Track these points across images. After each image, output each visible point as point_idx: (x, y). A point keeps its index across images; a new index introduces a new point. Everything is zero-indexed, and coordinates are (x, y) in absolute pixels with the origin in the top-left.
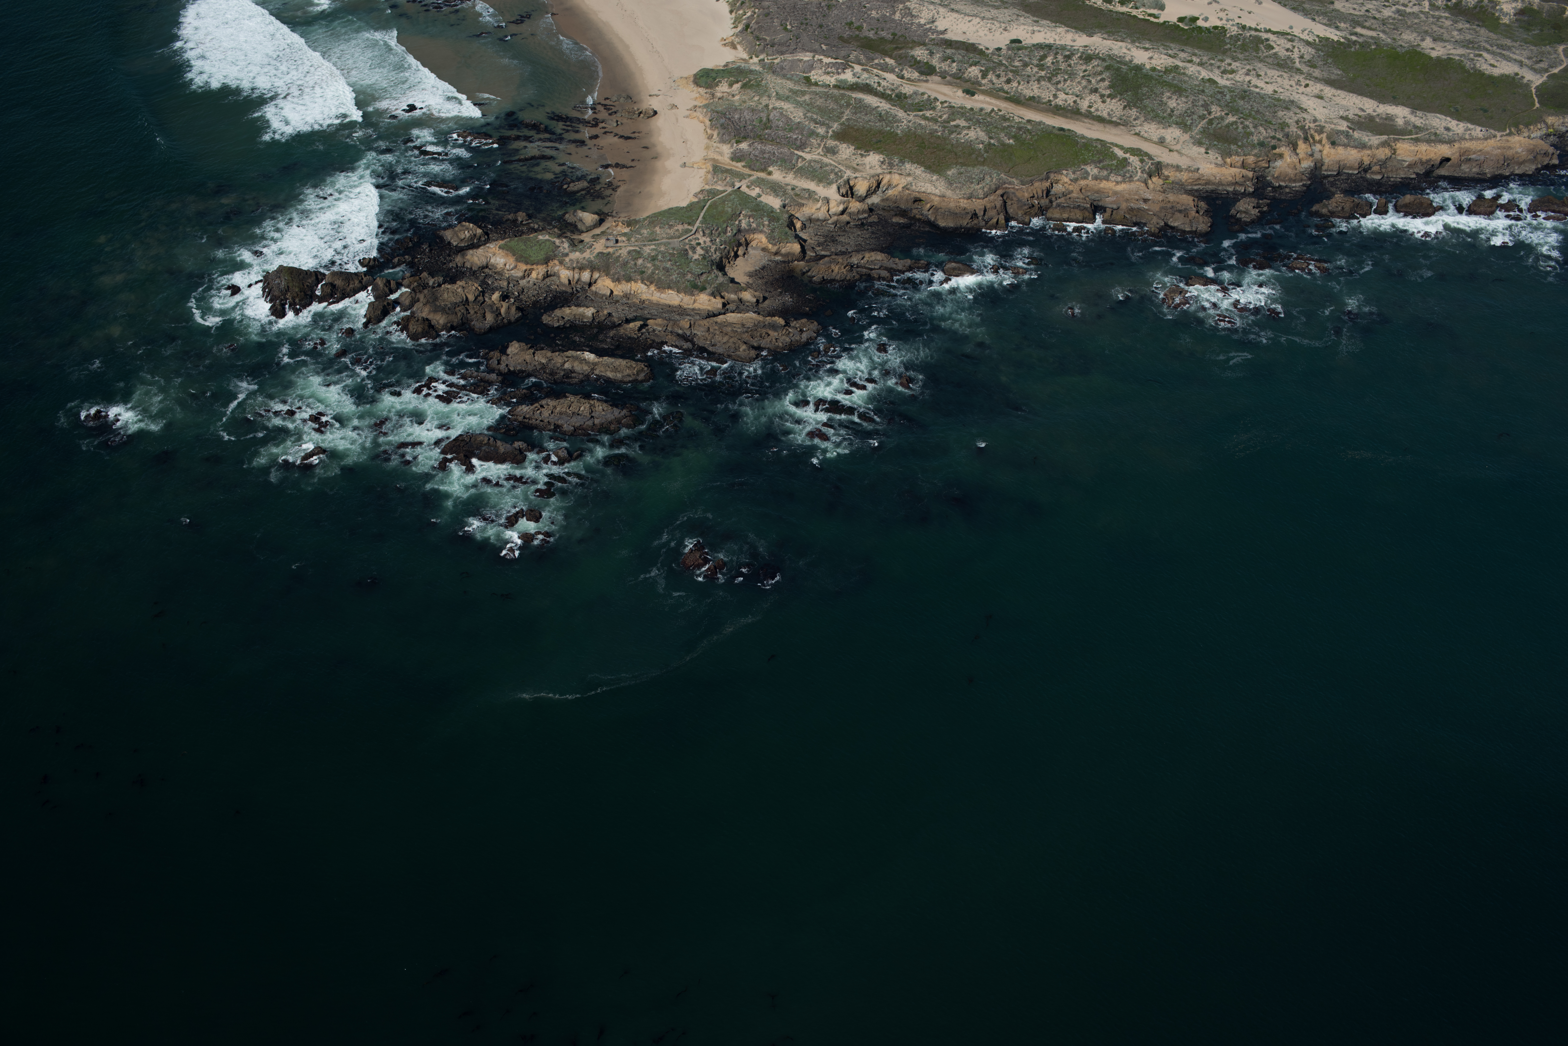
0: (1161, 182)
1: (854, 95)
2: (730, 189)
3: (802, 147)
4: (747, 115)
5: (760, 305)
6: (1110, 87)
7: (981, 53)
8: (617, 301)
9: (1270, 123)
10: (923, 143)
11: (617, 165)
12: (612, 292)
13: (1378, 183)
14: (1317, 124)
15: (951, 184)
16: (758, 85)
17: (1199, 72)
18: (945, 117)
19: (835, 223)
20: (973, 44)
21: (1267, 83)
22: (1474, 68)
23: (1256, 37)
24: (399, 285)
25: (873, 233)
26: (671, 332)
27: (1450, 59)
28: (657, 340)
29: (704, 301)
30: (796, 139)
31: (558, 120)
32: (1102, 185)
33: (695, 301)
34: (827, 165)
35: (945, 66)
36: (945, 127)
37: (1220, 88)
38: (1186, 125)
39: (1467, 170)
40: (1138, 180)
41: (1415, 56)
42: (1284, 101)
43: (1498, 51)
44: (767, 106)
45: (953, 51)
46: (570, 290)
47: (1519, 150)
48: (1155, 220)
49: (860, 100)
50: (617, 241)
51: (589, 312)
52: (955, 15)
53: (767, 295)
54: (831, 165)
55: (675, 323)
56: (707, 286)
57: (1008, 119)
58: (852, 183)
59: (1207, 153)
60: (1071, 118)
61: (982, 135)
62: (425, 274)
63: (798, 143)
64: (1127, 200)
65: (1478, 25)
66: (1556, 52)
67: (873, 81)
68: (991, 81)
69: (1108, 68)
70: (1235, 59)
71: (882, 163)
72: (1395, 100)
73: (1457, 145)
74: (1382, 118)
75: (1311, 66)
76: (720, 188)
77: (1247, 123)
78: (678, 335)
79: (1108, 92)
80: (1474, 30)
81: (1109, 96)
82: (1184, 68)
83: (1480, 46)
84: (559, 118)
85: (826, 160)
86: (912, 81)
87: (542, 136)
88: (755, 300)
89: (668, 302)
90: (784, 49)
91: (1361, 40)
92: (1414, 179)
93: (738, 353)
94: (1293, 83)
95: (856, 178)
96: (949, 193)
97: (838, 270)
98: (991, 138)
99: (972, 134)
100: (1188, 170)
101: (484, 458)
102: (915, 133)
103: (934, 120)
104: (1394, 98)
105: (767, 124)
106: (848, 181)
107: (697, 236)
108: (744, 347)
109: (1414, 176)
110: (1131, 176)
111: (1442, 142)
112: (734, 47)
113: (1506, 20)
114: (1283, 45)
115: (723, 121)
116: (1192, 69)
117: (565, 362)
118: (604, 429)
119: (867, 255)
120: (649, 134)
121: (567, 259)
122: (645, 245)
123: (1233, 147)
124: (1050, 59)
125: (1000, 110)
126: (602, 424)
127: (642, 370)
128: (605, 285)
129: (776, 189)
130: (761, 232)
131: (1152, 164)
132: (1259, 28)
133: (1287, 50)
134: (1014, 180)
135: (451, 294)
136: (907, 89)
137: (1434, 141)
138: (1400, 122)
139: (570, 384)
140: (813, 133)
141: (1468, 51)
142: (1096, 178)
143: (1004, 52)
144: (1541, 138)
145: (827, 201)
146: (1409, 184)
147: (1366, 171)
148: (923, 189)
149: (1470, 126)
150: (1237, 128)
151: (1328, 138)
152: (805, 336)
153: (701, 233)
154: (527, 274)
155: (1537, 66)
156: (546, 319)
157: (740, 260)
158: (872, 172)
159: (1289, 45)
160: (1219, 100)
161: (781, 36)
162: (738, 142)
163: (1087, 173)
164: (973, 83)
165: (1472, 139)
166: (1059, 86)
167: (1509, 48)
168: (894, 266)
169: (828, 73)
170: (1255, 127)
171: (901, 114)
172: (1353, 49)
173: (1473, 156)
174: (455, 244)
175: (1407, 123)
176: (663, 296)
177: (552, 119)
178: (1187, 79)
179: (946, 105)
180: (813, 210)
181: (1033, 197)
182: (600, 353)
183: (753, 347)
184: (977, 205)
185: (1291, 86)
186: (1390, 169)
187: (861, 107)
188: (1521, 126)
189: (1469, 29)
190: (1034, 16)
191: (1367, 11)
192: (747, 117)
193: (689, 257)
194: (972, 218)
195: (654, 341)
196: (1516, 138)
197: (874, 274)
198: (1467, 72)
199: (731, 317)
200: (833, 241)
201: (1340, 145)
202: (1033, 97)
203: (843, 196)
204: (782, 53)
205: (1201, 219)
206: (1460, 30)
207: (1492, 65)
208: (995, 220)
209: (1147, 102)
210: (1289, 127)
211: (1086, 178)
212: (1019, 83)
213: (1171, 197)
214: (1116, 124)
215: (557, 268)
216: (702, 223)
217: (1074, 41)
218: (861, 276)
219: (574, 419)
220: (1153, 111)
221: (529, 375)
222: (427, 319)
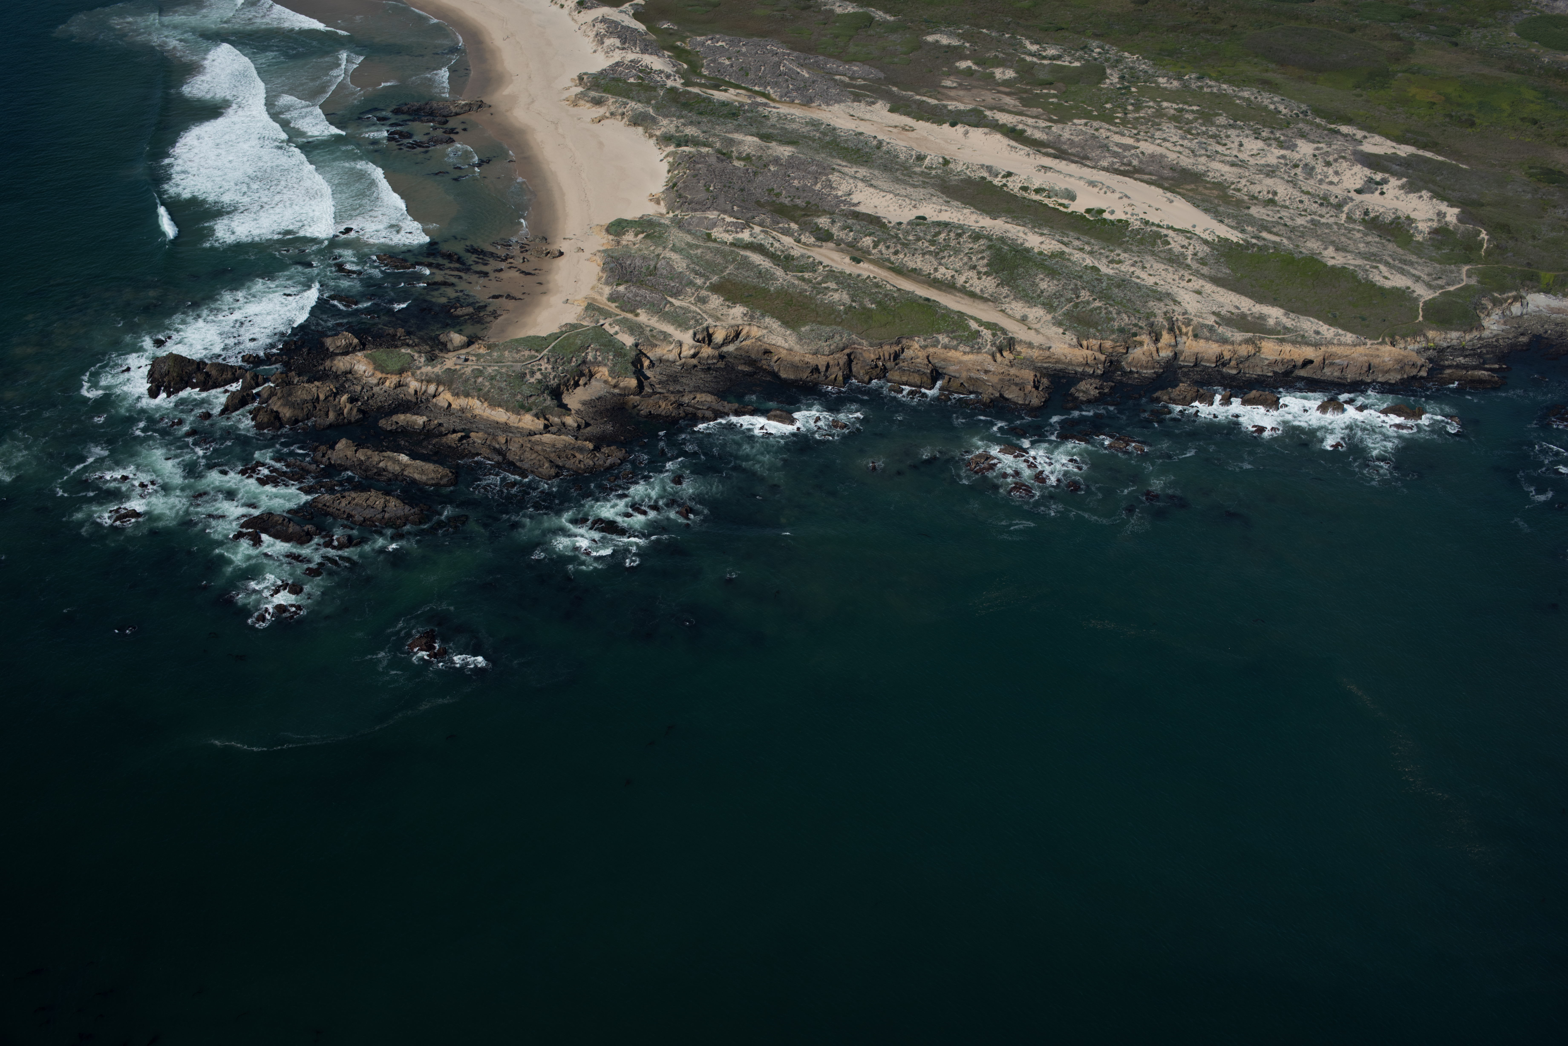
0: (1011, 357)
1: (742, 253)
2: (593, 325)
3: (675, 295)
4: (638, 262)
5: (582, 431)
6: (987, 265)
7: (883, 226)
8: (453, 414)
9: (1138, 311)
10: (792, 301)
11: (509, 297)
12: (450, 405)
13: (1233, 378)
14: (1186, 316)
15: (801, 339)
16: (660, 237)
17: (1084, 260)
18: (819, 279)
19: (683, 365)
20: (879, 218)
21: (1150, 275)
22: (1367, 279)
23: (1156, 232)
24: (266, 380)
25: (715, 377)
26: (489, 446)
27: (1344, 268)
28: (473, 451)
29: (528, 421)
30: (673, 287)
31: (473, 253)
32: (950, 354)
33: (520, 420)
34: (690, 312)
35: (842, 235)
36: (814, 288)
37: (1101, 276)
38: (1052, 306)
39: (1329, 373)
40: (986, 352)
41: (1313, 262)
42: (1161, 293)
43: (1400, 265)
44: (658, 255)
45: (854, 221)
46: (414, 400)
47: (1387, 359)
48: (991, 390)
49: (746, 257)
50: (466, 360)
51: (420, 420)
52: (872, 190)
53: (591, 422)
54: (695, 312)
55: (495, 437)
56: (534, 408)
57: (881, 286)
58: (711, 331)
59: (1064, 334)
60: (944, 291)
61: (845, 297)
62: (293, 373)
63: (675, 291)
64: (969, 370)
65: (1389, 241)
66: (1459, 271)
67: (767, 242)
68: (880, 252)
69: (989, 247)
70: (1125, 251)
71: (745, 315)
72: (1274, 302)
73: (1323, 349)
74: (1254, 317)
75: (1201, 264)
76: (585, 323)
77: (1111, 309)
78: (495, 449)
79: (985, 269)
80: (1383, 244)
81: (985, 273)
82: (1070, 255)
83: (1381, 259)
84: (474, 251)
85: (693, 308)
86: (808, 245)
87: (452, 265)
88: (576, 425)
89: (497, 419)
90: (698, 207)
91: (1260, 244)
92: (1271, 377)
93: (540, 469)
94: (1176, 277)
95: (716, 326)
96: (797, 348)
97: (665, 407)
98: (853, 301)
99: (836, 296)
100: (1040, 347)
101: (276, 536)
102: (787, 291)
103: (809, 281)
104: (1275, 299)
105: (653, 272)
106: (707, 328)
107: (541, 362)
108: (547, 465)
109: (1270, 374)
110: (980, 348)
111: (1308, 344)
112: (658, 203)
113: (1419, 238)
114: (1180, 242)
115: (612, 265)
116: (1077, 256)
117: (381, 461)
118: (390, 523)
119: (698, 396)
120: (548, 272)
121: (418, 372)
122: (490, 366)
123: (1092, 330)
124: (943, 236)
125: (875, 278)
126: (390, 519)
127: (447, 475)
128: (445, 397)
129: (634, 328)
130: (605, 365)
131: (1004, 339)
132: (1161, 224)
133: (1183, 247)
134: (864, 341)
135: (304, 392)
136: (797, 251)
137: (1300, 343)
138: (1271, 322)
139: (379, 481)
140: (691, 283)
141: (1366, 262)
142: (945, 347)
143: (903, 226)
144: (1418, 352)
145: (680, 344)
146: (1264, 381)
147: (1224, 365)
148: (774, 342)
149: (1340, 331)
150: (1100, 313)
151: (1193, 330)
152: (609, 462)
153: (546, 360)
154: (381, 382)
155: (1435, 283)
156: (382, 423)
157: (579, 390)
158: (733, 322)
159: (1186, 242)
160: (1094, 287)
161: (702, 196)
162: (618, 285)
163: (938, 342)
164: (864, 252)
165: (1340, 344)
166: (943, 261)
167: (1411, 264)
168: (721, 408)
169: (728, 231)
170: (1119, 313)
171: (779, 272)
172: (1250, 251)
173: (1337, 361)
174: (331, 350)
175: (1278, 323)
176: (493, 412)
177: (468, 251)
178: (1070, 264)
179: (827, 269)
180: (665, 352)
181: (879, 359)
182: (413, 456)
183: (558, 466)
184: (821, 361)
185: (1174, 280)
186: (1247, 365)
187: (746, 264)
188: (1397, 337)
189: (1378, 243)
190: (947, 197)
191: (1280, 218)
192: (638, 264)
193: (525, 380)
194: (812, 372)
195: (470, 452)
196: (1388, 348)
197: (700, 414)
198: (1359, 282)
199: (547, 438)
200: (674, 381)
201: (1202, 338)
202: (916, 269)
203: (698, 341)
204: (696, 210)
205: (1035, 392)
206: (1368, 243)
207: (1386, 278)
208: (834, 376)
209: (1019, 282)
210: (1155, 317)
211: (935, 346)
212: (905, 255)
213: (1013, 371)
214: (986, 300)
215: (409, 379)
216: (549, 351)
217: (977, 222)
218: (687, 414)
219: (367, 511)
220: (1024, 290)
221: (346, 469)
222: (277, 412)
